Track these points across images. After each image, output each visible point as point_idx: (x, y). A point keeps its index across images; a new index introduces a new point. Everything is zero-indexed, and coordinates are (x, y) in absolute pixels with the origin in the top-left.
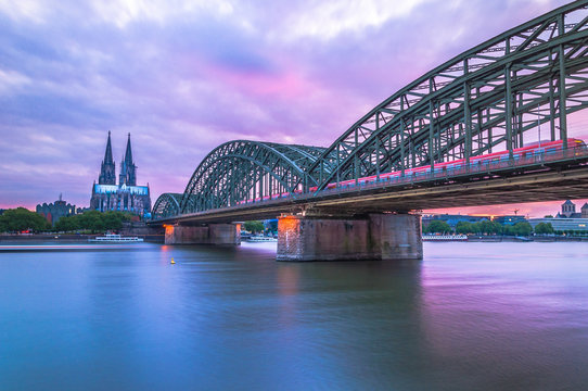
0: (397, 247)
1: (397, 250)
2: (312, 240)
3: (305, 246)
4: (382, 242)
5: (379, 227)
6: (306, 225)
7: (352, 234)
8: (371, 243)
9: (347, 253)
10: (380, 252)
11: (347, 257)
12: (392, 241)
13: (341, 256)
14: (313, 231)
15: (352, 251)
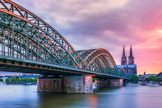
0: (74, 88)
1: (74, 90)
2: (42, 85)
3: (40, 87)
4: (68, 86)
5: (66, 81)
6: (41, 80)
7: (56, 83)
8: (63, 86)
9: (54, 90)
10: (67, 90)
11: (54, 91)
12: (72, 86)
13: (52, 91)
14: (43, 82)
15: (56, 89)
